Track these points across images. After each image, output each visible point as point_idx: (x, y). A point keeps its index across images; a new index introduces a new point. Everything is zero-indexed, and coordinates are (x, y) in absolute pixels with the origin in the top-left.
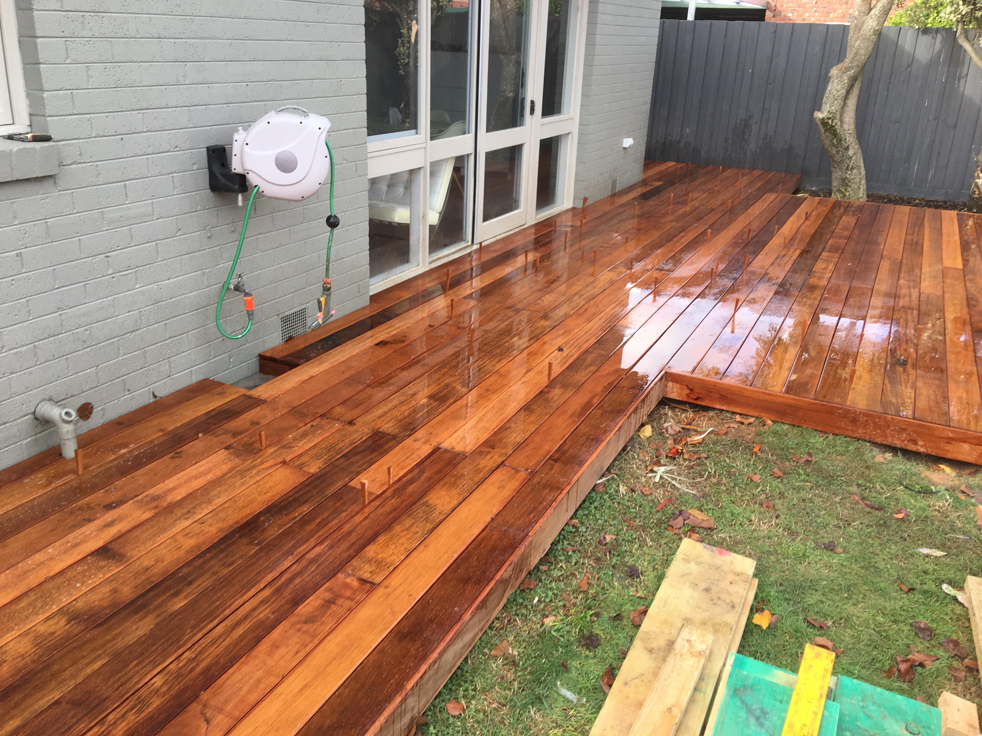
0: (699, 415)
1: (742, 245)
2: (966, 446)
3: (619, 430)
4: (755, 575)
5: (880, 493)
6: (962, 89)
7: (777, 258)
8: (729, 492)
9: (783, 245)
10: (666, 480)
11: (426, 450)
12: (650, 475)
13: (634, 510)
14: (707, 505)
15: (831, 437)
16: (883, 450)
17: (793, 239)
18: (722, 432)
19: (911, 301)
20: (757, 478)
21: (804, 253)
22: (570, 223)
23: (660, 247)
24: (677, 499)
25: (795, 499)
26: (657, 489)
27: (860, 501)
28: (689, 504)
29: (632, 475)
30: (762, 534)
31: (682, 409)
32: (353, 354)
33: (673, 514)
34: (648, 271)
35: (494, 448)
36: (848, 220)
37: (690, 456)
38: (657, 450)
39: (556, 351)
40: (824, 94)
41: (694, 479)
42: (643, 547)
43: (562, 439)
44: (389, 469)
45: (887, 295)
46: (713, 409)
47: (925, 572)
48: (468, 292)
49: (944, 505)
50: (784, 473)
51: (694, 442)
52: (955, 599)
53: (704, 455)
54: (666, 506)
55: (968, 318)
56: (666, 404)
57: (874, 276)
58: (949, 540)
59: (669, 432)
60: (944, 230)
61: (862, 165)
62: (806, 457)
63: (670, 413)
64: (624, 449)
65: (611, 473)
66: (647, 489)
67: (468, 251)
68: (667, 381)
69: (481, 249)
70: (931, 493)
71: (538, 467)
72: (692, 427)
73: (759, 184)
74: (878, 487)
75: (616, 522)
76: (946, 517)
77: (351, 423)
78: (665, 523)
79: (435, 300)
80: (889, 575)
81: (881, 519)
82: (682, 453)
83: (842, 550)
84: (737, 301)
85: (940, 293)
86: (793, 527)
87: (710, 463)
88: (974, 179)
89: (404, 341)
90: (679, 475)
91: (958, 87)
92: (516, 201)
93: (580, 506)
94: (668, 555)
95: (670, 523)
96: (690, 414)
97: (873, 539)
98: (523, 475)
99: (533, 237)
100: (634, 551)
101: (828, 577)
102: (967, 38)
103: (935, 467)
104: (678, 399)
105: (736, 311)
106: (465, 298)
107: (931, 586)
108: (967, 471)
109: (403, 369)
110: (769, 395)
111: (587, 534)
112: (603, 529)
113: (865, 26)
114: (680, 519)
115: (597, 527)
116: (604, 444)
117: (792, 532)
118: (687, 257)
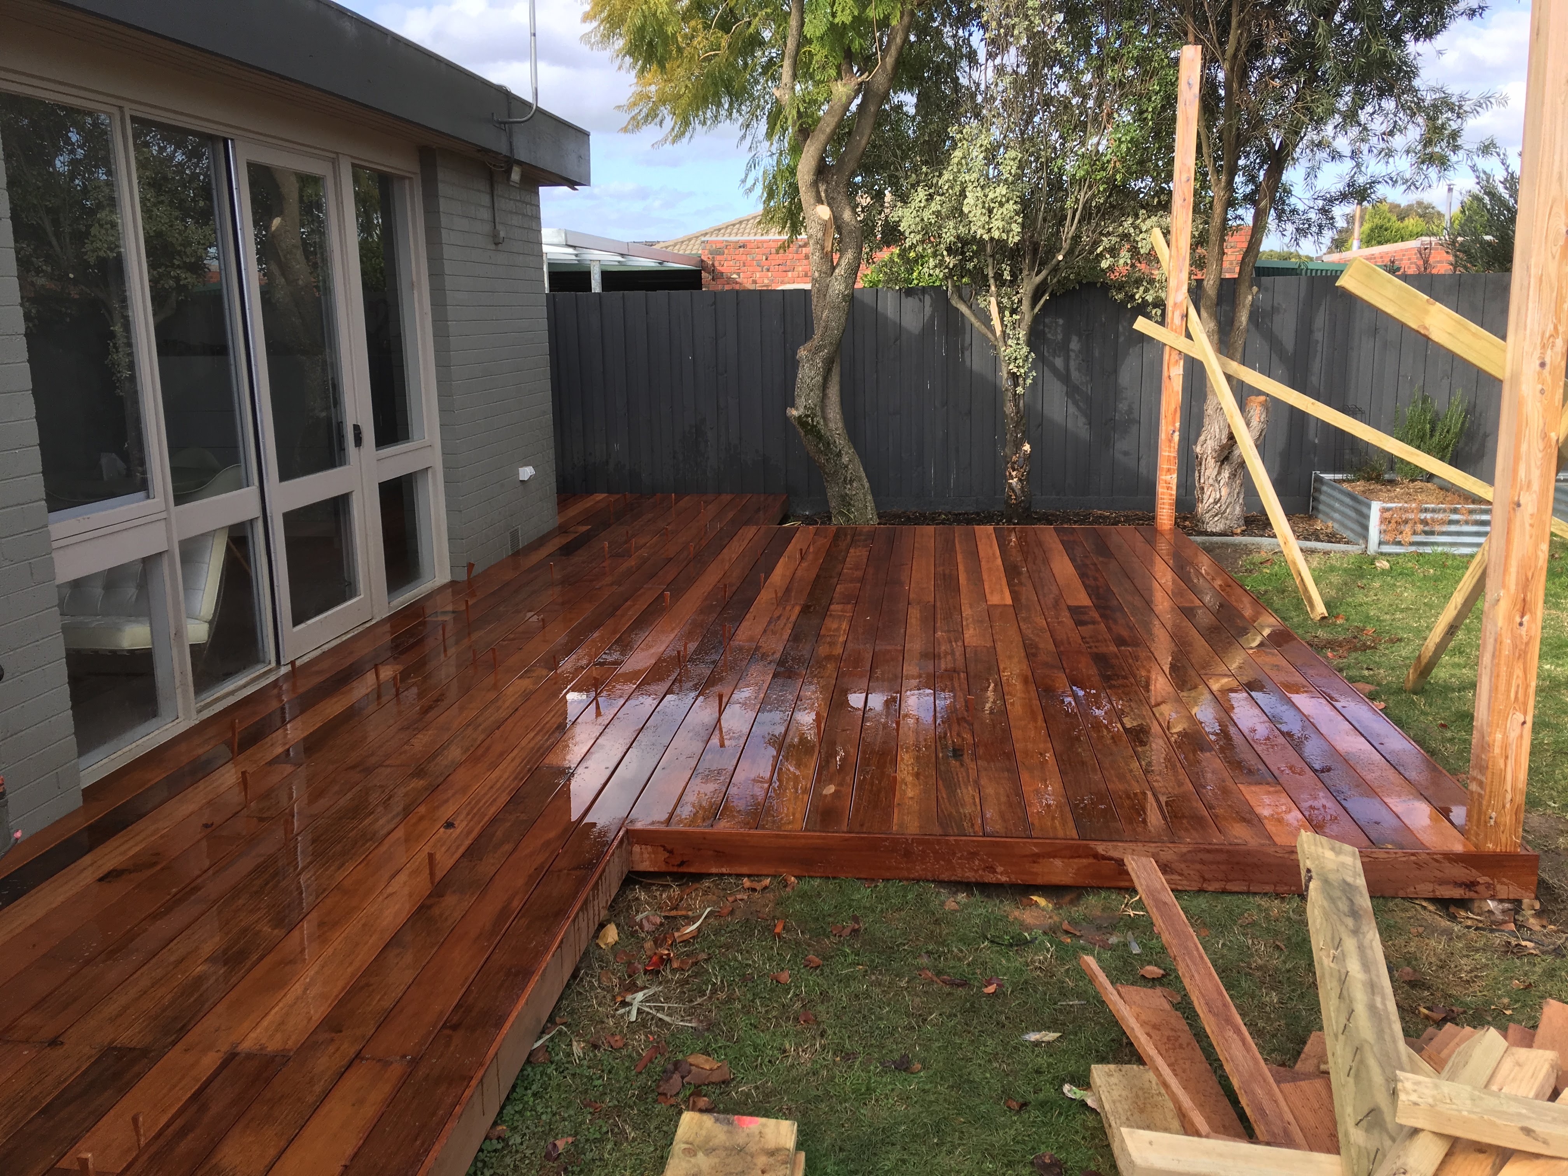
0: (688, 891)
1: (719, 609)
2: (1058, 862)
3: (559, 946)
4: (799, 1146)
5: (960, 960)
6: (968, 363)
7: (769, 622)
8: (747, 1010)
9: (774, 601)
10: (648, 1013)
11: (210, 1061)
12: (622, 1011)
13: (600, 1081)
14: (716, 1041)
15: (881, 885)
16: (954, 889)
17: (788, 590)
18: (726, 911)
19: (955, 660)
20: (785, 977)
21: (806, 610)
22: (450, 608)
23: (597, 627)
24: (668, 1043)
25: (844, 998)
26: (634, 1033)
27: (935, 979)
28: (688, 1047)
29: (591, 1019)
30: (803, 1070)
31: (662, 885)
32: (54, 906)
33: (664, 1071)
34: (583, 668)
35: (341, 1031)
36: (857, 554)
37: (682, 962)
38: (629, 964)
39: (442, 830)
40: (794, 384)
41: (691, 1001)
42: (622, 1144)
43: (463, 986)
44: (135, 1120)
45: (925, 656)
46: (709, 875)
47: (1038, 1072)
48: (279, 750)
49: (1046, 958)
50: (824, 959)
51: (685, 938)
52: (1083, 1104)
53: (704, 956)
54: (651, 1061)
55: (1030, 674)
56: (636, 882)
57: (902, 631)
58: (1061, 1011)
59: (646, 929)
60: (981, 554)
61: (864, 475)
62: (851, 925)
63: (643, 896)
64: (574, 976)
65: (556, 1024)
66: (618, 1038)
67: (272, 678)
68: (631, 844)
69: (295, 672)
70: (1026, 943)
71: (424, 1048)
72: (680, 913)
73: (730, 515)
74: (955, 950)
75: (572, 1112)
76: (1051, 977)
77: (54, 1043)
78: (653, 1091)
79: (216, 774)
80: (990, 1089)
81: (967, 1001)
82: (669, 960)
83: (920, 1066)
84: (721, 697)
85: (989, 644)
86: (847, 1045)
87: (714, 968)
88: (1007, 480)
89: (155, 864)
90: (667, 999)
91: (963, 360)
92: (350, 584)
93: (508, 1098)
94: (663, 1148)
95: (661, 1090)
96: (675, 891)
97: (961, 1036)
98: (397, 1069)
99: (388, 638)
100: (606, 1156)
101: (906, 1116)
102: (961, 297)
103: (1025, 900)
104: (652, 870)
105: (721, 713)
106: (271, 763)
107: (1048, 1092)
108: (1067, 898)
109: (155, 916)
110: (786, 837)
111: (524, 1147)
112: (551, 1130)
113: (830, 291)
114: (676, 1077)
115: (540, 1129)
116: (536, 977)
117: (847, 1054)
118: (640, 638)
